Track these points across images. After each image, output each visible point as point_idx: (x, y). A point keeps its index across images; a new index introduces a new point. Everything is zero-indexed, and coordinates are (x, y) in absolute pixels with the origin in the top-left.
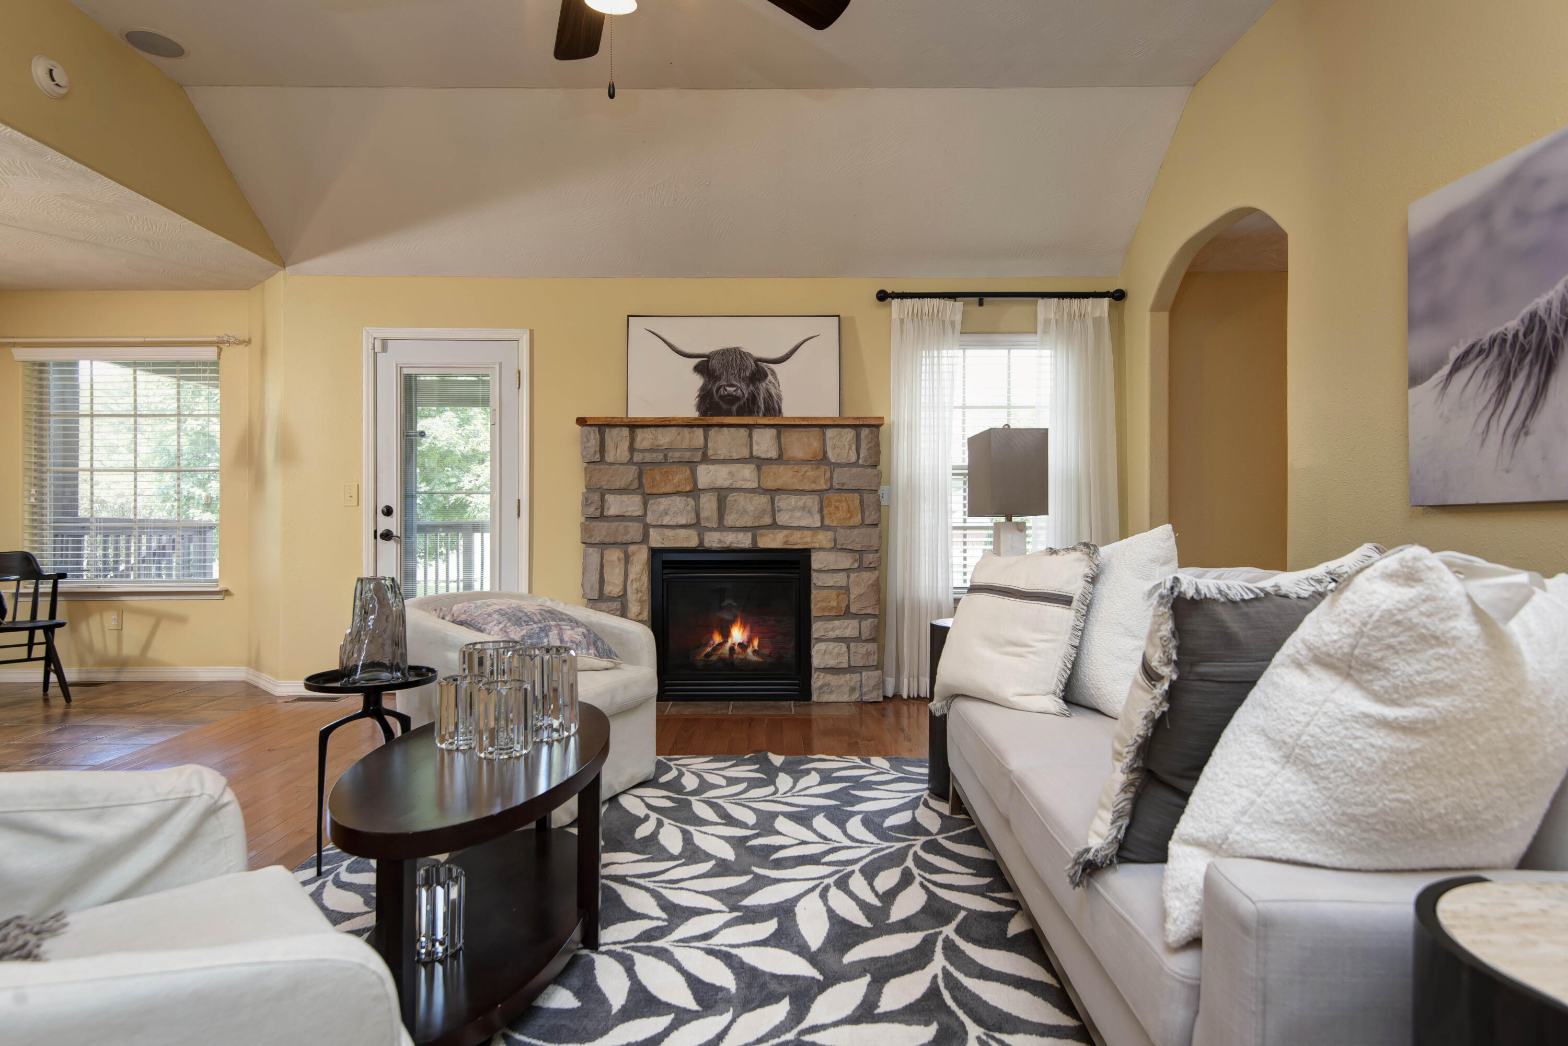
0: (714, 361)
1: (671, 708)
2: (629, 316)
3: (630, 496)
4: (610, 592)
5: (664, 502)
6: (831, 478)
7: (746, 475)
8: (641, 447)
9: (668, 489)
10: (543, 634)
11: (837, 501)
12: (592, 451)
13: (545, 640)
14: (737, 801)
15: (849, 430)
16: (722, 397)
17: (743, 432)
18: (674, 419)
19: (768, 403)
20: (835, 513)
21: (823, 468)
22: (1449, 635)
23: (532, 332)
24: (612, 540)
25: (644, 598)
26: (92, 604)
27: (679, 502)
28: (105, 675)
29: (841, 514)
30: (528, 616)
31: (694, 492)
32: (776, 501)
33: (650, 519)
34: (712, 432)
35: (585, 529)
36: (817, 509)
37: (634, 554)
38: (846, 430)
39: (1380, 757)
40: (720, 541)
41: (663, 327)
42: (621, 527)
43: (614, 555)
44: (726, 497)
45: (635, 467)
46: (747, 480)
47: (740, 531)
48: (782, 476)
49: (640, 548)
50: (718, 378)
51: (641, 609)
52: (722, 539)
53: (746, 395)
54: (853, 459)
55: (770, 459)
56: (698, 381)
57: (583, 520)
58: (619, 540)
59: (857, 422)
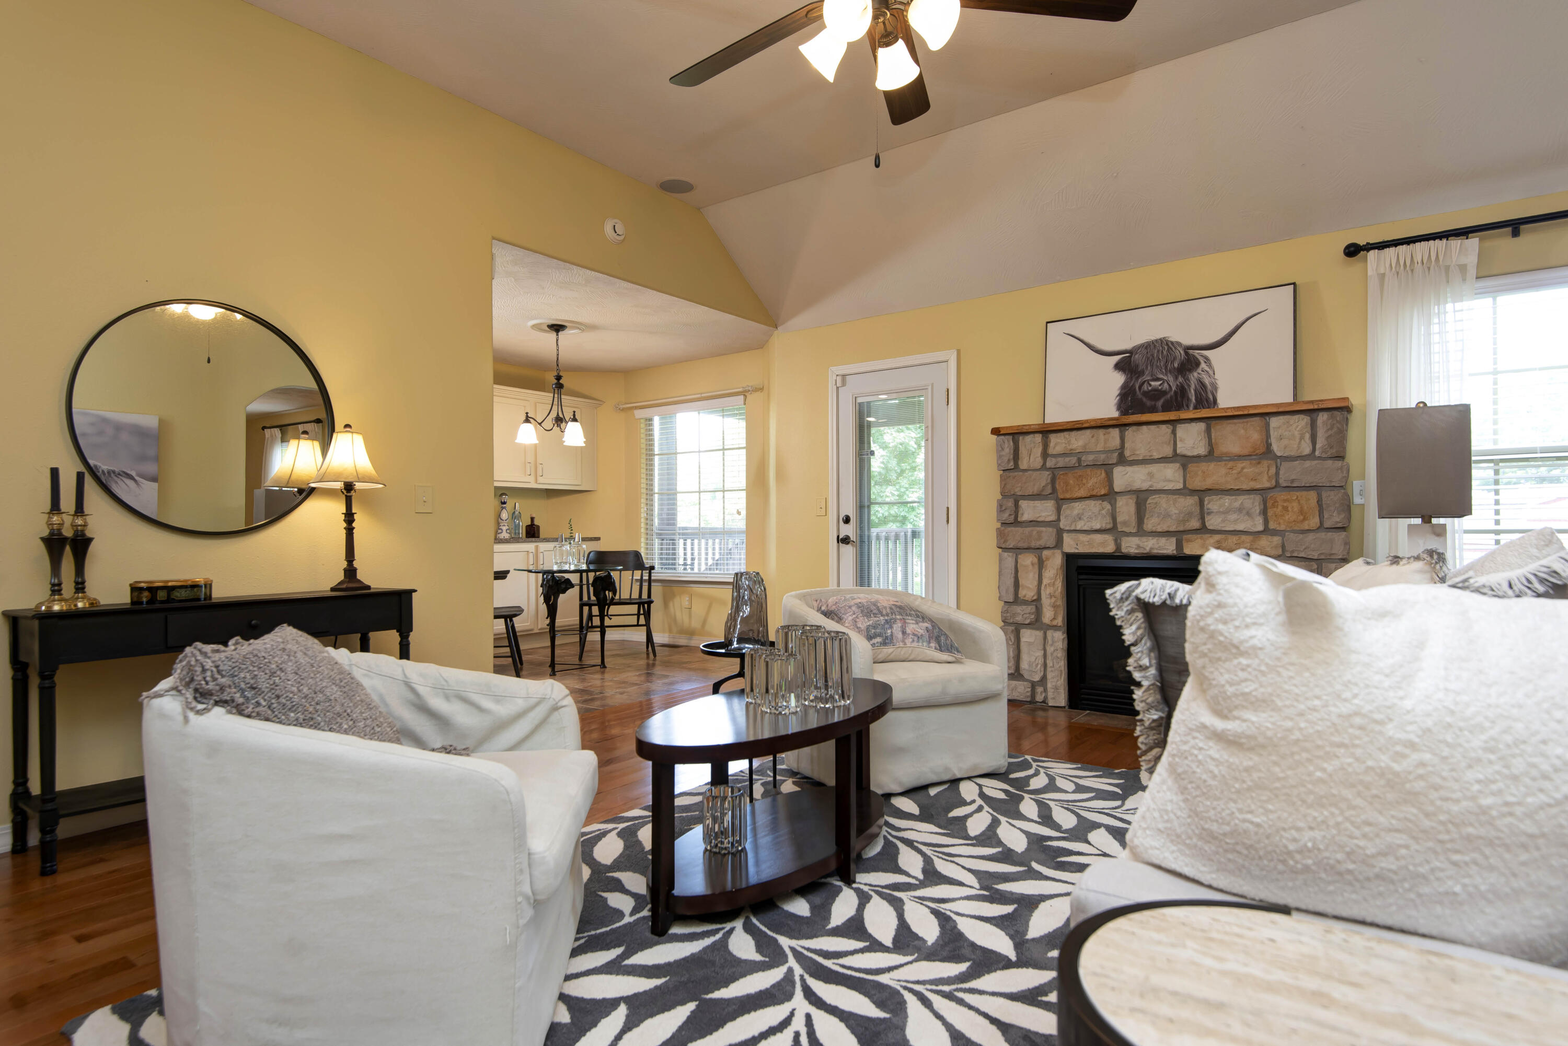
0: (1137, 356)
1: (1083, 717)
2: (1048, 323)
3: (1043, 502)
4: (1025, 596)
5: (1078, 507)
6: (1277, 474)
7: (1169, 476)
8: (1054, 453)
9: (1082, 493)
10: (887, 626)
11: (1285, 501)
12: (1006, 459)
13: (889, 631)
14: (1070, 807)
15: (1302, 416)
16: (1145, 394)
17: (1165, 429)
18: (1087, 421)
19: (1200, 394)
20: (1283, 516)
21: (1265, 463)
22: (1247, 645)
23: (959, 352)
24: (1025, 545)
25: (1058, 603)
26: (676, 589)
27: (1093, 506)
28: (682, 641)
29: (1290, 516)
30: (879, 610)
31: (1110, 495)
32: (1206, 503)
33: (1062, 524)
34: (1130, 432)
35: (1000, 534)
36: (1258, 511)
37: (1048, 559)
38: (1296, 417)
39: (1220, 771)
40: (1138, 547)
41: (1082, 328)
42: (1035, 533)
43: (1028, 560)
44: (1146, 500)
45: (1048, 473)
46: (1169, 481)
47: (1163, 536)
48: (1215, 474)
49: (1053, 554)
50: (1142, 373)
51: (1055, 615)
52: (1141, 545)
53: (1174, 388)
54: (1306, 449)
55: (1198, 457)
56: (1119, 379)
57: (999, 525)
58: (1033, 545)
59: (1311, 407)
